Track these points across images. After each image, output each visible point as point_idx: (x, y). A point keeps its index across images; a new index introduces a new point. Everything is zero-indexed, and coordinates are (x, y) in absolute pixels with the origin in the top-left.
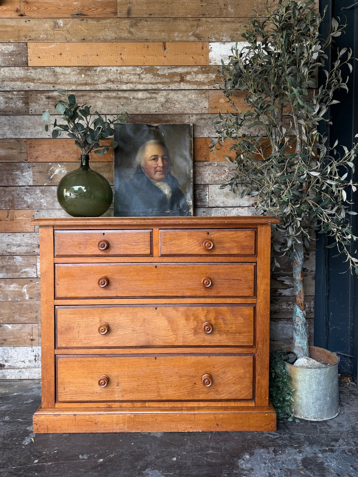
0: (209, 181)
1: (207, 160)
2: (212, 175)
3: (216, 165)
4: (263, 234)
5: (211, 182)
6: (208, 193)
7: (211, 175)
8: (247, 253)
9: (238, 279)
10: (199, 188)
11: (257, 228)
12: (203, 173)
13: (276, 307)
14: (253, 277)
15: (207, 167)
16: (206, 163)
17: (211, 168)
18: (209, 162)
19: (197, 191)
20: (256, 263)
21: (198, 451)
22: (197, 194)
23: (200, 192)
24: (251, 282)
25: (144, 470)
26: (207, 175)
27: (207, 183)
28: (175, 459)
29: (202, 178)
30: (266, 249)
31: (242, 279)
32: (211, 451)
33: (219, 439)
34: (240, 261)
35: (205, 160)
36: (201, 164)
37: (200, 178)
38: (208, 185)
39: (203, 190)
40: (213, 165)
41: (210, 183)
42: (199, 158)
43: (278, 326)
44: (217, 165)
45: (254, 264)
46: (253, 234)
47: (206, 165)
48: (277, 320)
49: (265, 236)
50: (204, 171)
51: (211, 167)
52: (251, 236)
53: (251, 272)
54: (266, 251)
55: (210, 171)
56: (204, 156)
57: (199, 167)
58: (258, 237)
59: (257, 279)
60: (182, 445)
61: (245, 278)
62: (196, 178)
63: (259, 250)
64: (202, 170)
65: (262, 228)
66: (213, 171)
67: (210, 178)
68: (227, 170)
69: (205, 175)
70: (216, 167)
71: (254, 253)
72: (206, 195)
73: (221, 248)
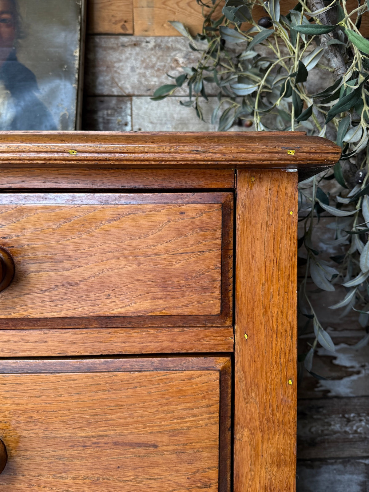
0: (132, 87)
1: (128, 32)
2: (142, 71)
3: (151, 45)
4: (261, 216)
5: (139, 89)
6: (129, 118)
7: (138, 71)
8: (186, 311)
9: (142, 439)
10: (105, 105)
11: (233, 190)
12: (116, 65)
13: (313, 430)
14: (216, 428)
15: (128, 51)
16: (124, 39)
17: (137, 54)
18: (133, 38)
19: (100, 114)
20: (232, 355)
22: (101, 120)
23: (108, 115)
26: (128, 71)
27: (127, 92)
29: (113, 78)
30: (274, 288)
34: (151, 348)
35: (121, 31)
36: (112, 41)
37: (108, 78)
38: (130, 96)
39: (116, 110)
40: (144, 44)
41: (136, 93)
42: (103, 26)
43: (319, 478)
44: (155, 46)
45: (222, 362)
46: (216, 217)
47: (123, 46)
48: (317, 463)
49: (271, 229)
50: (120, 61)
51: (137, 49)
52: (201, 228)
53: (204, 402)
54: (276, 299)
55: (136, 60)
56: (120, 21)
57: (105, 49)
58: (239, 233)
59: (237, 436)
61: (174, 433)
62: (97, 78)
63: (241, 292)
64: (113, 56)
65: (256, 188)
66: (143, 62)
67: (135, 79)
68: (181, 60)
69: (122, 70)
70: (152, 49)
71: (217, 310)
72: (126, 124)
73: (55, 288)
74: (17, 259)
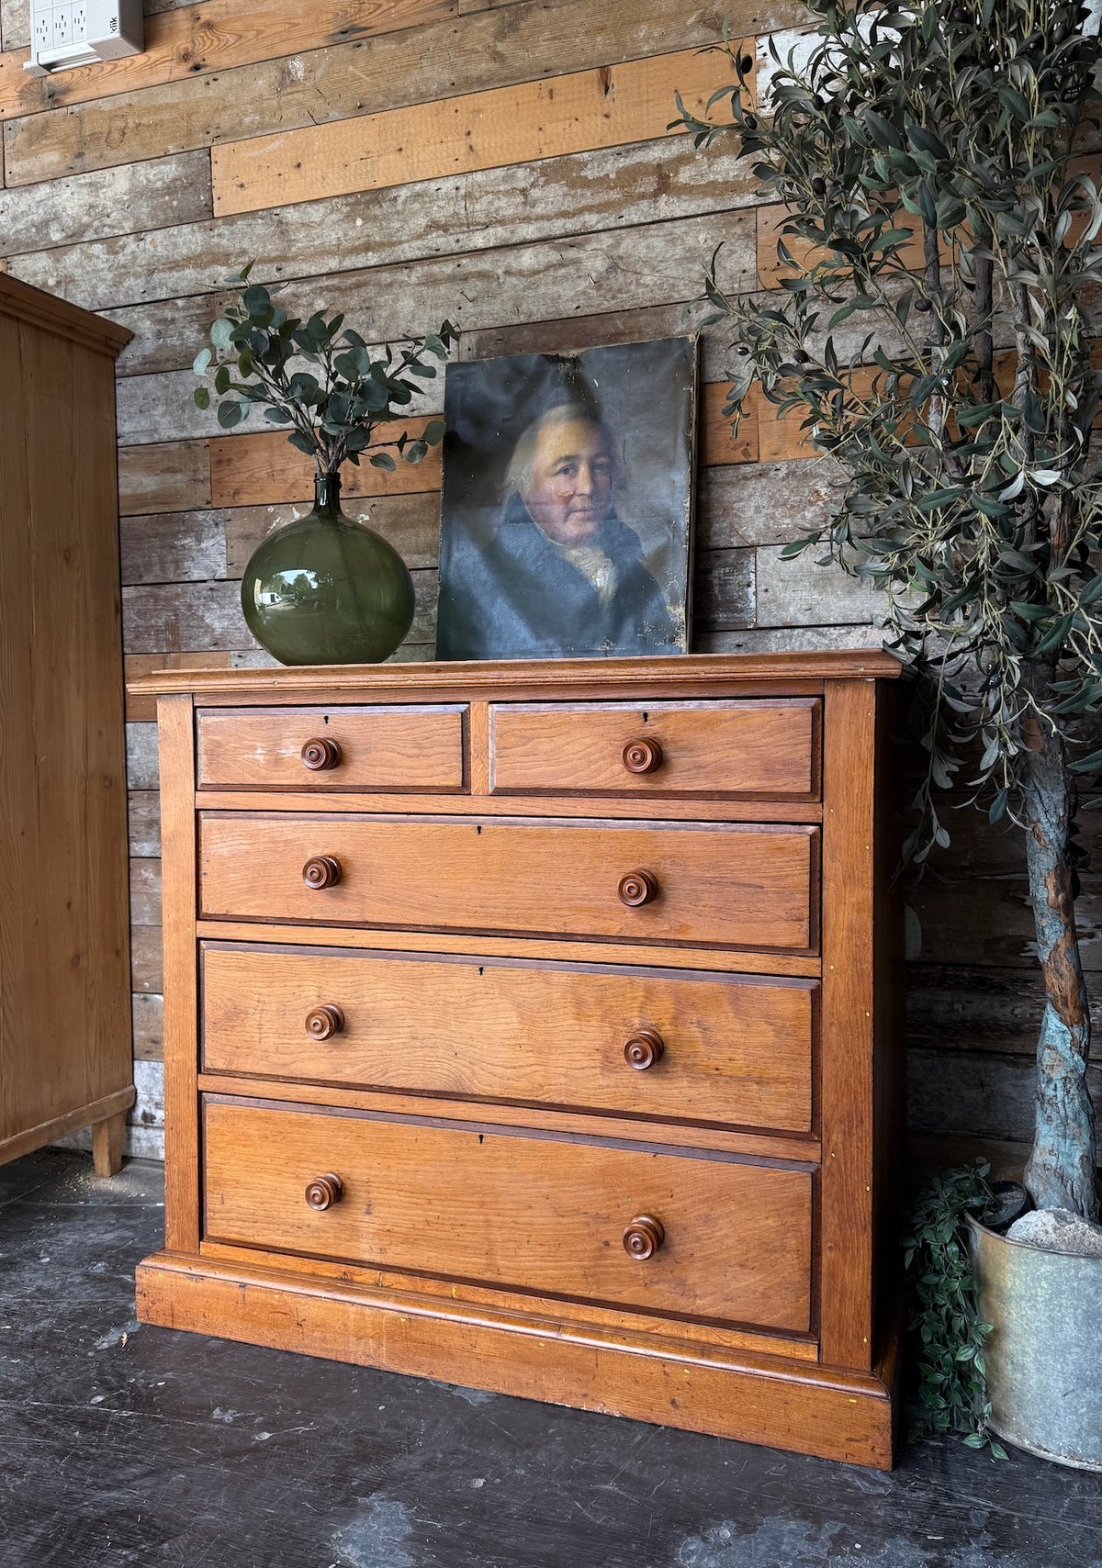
0: (757, 534)
1: (750, 459)
2: (770, 511)
3: (781, 474)
4: (845, 716)
5: (765, 536)
6: (752, 576)
7: (765, 511)
8: (784, 789)
10: (721, 561)
11: (822, 697)
12: (736, 506)
13: (1017, 1011)
14: (807, 877)
15: (752, 484)
16: (746, 469)
17: (764, 488)
18: (758, 466)
19: (716, 573)
20: (820, 825)
21: (571, 1475)
22: (716, 581)
23: (725, 574)
24: (799, 896)
25: (367, 1495)
26: (751, 512)
27: (750, 541)
28: (480, 1483)
29: (731, 525)
30: (855, 774)
31: (767, 883)
32: (610, 1487)
33: (662, 1454)
34: (758, 817)
35: (743, 459)
36: (730, 474)
37: (725, 525)
38: (753, 547)
39: (735, 567)
40: (772, 473)
41: (762, 542)
42: (719, 454)
44: (788, 475)
45: (811, 829)
46: (807, 719)
47: (745, 478)
48: (1024, 1060)
49: (853, 727)
50: (741, 500)
51: (764, 480)
52: (796, 726)
53: (797, 858)
54: (856, 783)
55: (762, 496)
56: (741, 445)
57: (722, 485)
58: (826, 730)
59: (825, 886)
60: (528, 1446)
61: (775, 878)
62: (711, 526)
63: (829, 776)
64: (731, 494)
65: (841, 694)
66: (771, 498)
67: (760, 522)
68: (823, 491)
69: (743, 512)
70: (783, 479)
71: (808, 789)
72: (749, 585)
73: (689, 770)
74: (664, 749)
